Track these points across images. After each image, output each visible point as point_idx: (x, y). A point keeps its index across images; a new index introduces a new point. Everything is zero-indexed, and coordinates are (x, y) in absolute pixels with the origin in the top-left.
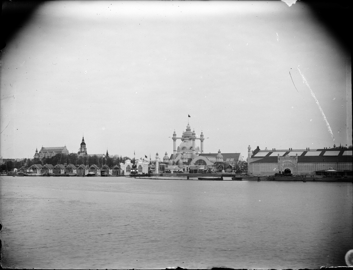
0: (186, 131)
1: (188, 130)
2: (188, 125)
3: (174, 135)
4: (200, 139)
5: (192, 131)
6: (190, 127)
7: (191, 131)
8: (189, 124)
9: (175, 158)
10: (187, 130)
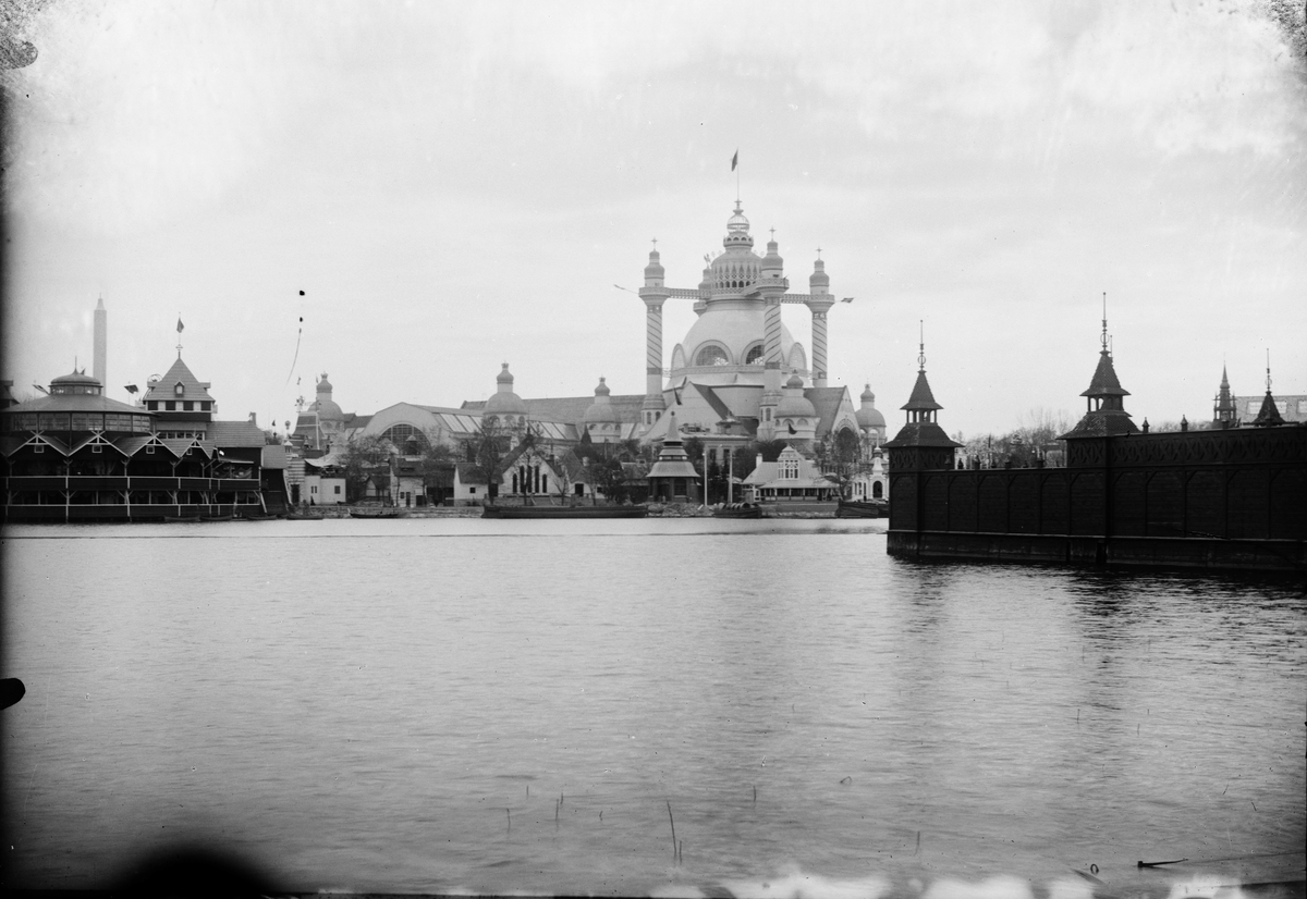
0: (724, 250)
1: (738, 241)
2: (738, 212)
3: (655, 272)
4: (807, 303)
5: (760, 250)
6: (747, 226)
7: (753, 249)
8: (741, 208)
9: (658, 415)
10: (728, 243)
